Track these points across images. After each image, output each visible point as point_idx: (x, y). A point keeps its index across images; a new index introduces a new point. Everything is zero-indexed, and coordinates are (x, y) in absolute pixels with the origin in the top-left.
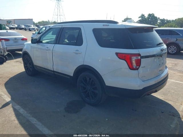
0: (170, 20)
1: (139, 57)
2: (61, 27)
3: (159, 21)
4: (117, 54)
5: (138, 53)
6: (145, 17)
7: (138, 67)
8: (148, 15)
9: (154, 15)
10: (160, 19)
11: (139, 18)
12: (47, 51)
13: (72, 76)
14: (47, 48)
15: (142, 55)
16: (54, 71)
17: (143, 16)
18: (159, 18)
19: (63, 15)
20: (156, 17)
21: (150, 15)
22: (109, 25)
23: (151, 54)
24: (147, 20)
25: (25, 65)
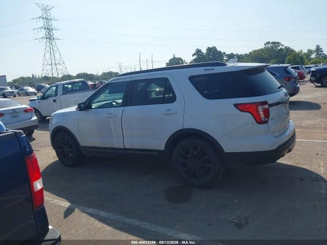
0: (242, 55)
1: (266, 106)
2: (130, 80)
3: (225, 58)
4: (236, 106)
5: (264, 100)
6: (203, 53)
7: (267, 119)
8: (207, 49)
9: (216, 49)
10: (227, 54)
11: (193, 55)
12: (111, 120)
13: (163, 149)
14: (110, 114)
15: (269, 103)
16: (125, 149)
17: (198, 52)
18: (224, 53)
19: (61, 63)
20: (220, 52)
21: (209, 49)
22: (213, 69)
23: (275, 101)
24: (207, 58)
25: (59, 150)
